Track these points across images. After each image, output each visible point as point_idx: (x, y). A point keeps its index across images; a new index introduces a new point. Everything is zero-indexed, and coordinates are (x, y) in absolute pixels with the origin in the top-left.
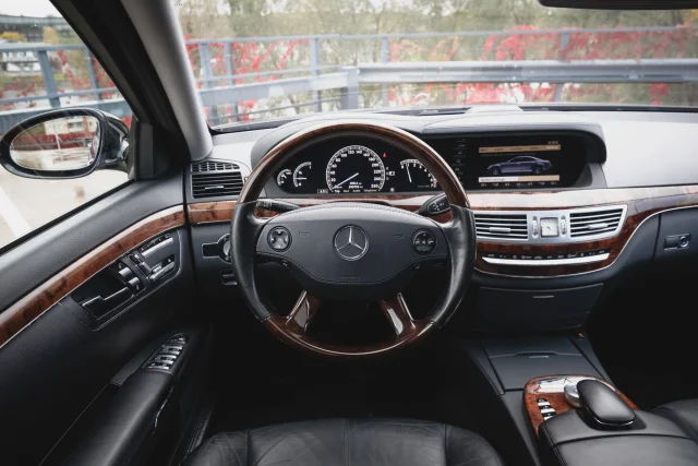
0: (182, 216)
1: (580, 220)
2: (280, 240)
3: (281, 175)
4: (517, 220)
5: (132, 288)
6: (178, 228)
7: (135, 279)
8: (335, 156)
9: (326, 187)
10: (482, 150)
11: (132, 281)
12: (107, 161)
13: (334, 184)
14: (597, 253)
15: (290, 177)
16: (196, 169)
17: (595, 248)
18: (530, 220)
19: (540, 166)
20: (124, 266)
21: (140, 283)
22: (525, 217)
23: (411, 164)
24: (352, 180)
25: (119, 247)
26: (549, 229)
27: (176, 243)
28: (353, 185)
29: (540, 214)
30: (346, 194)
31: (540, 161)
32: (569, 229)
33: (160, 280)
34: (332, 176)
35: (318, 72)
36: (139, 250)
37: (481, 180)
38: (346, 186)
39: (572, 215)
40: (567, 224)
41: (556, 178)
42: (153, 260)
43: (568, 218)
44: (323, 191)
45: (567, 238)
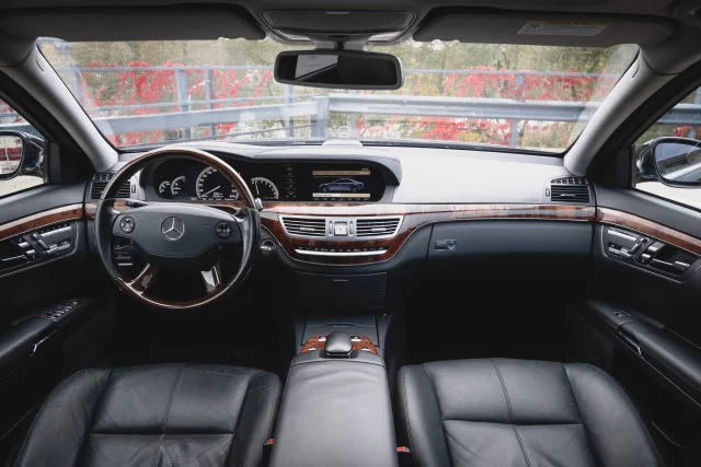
0: (80, 212)
1: (365, 224)
2: (127, 225)
3: (162, 185)
4: (319, 224)
5: (30, 256)
6: (77, 220)
7: (33, 251)
8: (203, 173)
9: (195, 195)
10: (315, 173)
11: (29, 252)
12: (28, 169)
13: (202, 193)
14: (377, 249)
15: (168, 188)
16: (98, 178)
17: (376, 245)
18: (327, 223)
19: (356, 186)
20: (24, 241)
21: (37, 255)
22: (324, 221)
23: (259, 181)
24: (216, 191)
25: (20, 227)
26: (341, 230)
27: (74, 230)
28: (216, 195)
29: (334, 219)
30: (210, 201)
31: (356, 183)
32: (356, 230)
33: (53, 255)
34: (200, 188)
35: (291, 100)
36: (39, 231)
37: (314, 195)
38: (211, 195)
39: (358, 221)
40: (354, 227)
41: (368, 195)
42: (50, 240)
43: (355, 223)
44: (194, 199)
45: (354, 237)
